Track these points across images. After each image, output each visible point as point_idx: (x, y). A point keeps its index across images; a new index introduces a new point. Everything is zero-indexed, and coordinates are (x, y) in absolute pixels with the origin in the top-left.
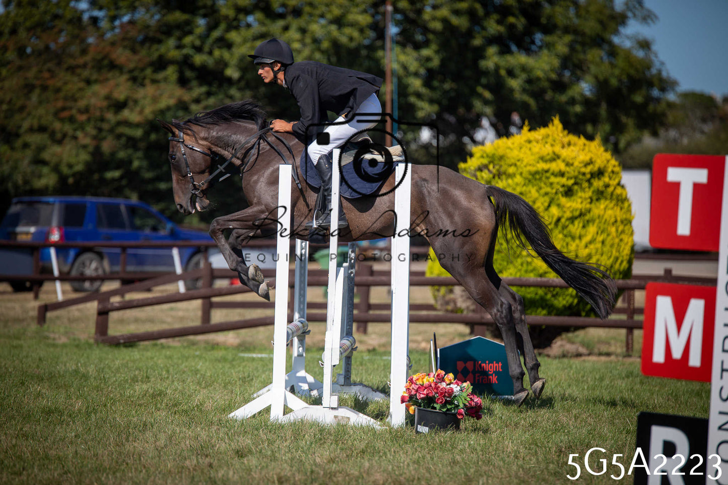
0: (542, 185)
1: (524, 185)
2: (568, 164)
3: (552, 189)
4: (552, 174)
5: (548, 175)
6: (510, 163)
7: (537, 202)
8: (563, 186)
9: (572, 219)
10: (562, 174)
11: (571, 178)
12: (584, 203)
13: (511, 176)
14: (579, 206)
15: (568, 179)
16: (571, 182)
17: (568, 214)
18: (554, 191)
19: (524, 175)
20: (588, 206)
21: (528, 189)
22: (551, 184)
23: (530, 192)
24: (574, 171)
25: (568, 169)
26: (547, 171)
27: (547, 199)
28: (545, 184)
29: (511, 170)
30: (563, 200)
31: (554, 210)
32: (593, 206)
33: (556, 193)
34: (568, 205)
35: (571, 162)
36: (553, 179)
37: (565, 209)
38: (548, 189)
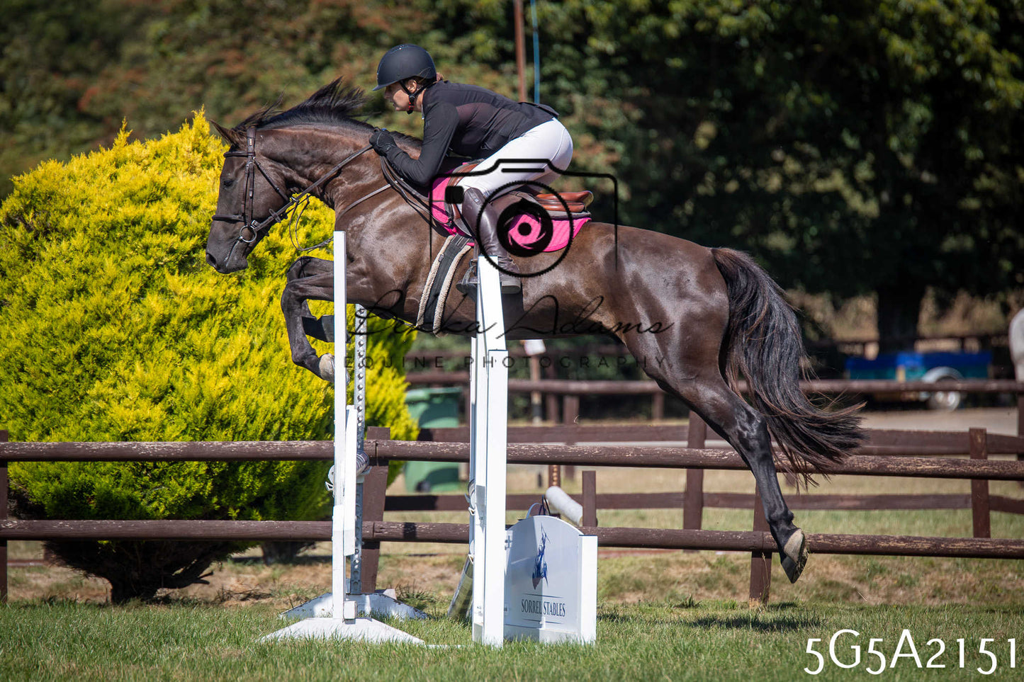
0: (128, 252)
1: (91, 251)
2: (187, 207)
3: (148, 258)
4: (148, 228)
5: (138, 229)
6: (65, 208)
7: (116, 285)
8: (172, 251)
9: (197, 319)
10: (170, 229)
11: (192, 236)
12: (225, 285)
13: (67, 234)
14: (208, 292)
15: (182, 239)
16: (189, 244)
17: (185, 310)
18: (151, 262)
19: (90, 231)
20: (234, 291)
21: (97, 260)
22: (146, 248)
23: (102, 265)
24: (199, 222)
25: (184, 216)
26: (135, 223)
27: (136, 278)
28: (133, 249)
29: (66, 222)
30: (174, 281)
31: (154, 302)
32: (244, 291)
33: (157, 266)
34: (183, 290)
35: (193, 201)
36: (149, 238)
37: (176, 299)
38: (140, 259)
